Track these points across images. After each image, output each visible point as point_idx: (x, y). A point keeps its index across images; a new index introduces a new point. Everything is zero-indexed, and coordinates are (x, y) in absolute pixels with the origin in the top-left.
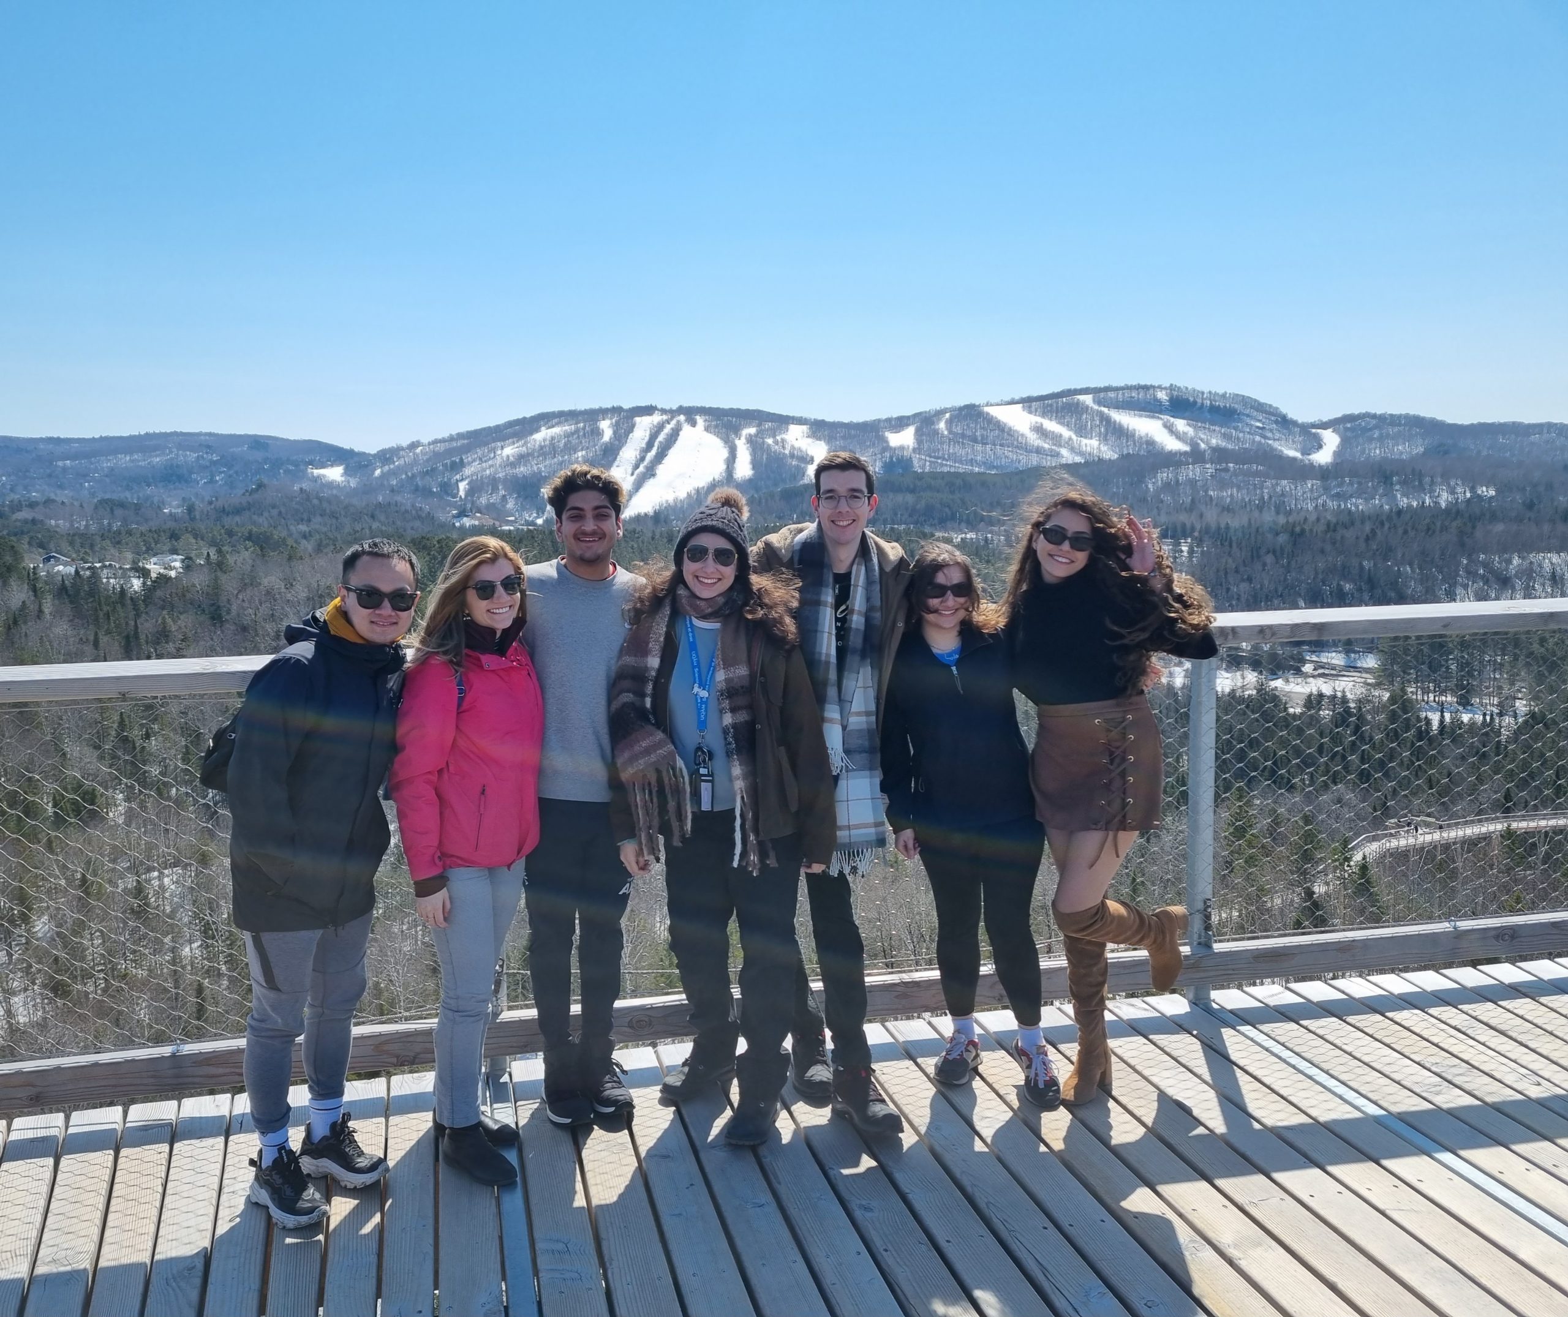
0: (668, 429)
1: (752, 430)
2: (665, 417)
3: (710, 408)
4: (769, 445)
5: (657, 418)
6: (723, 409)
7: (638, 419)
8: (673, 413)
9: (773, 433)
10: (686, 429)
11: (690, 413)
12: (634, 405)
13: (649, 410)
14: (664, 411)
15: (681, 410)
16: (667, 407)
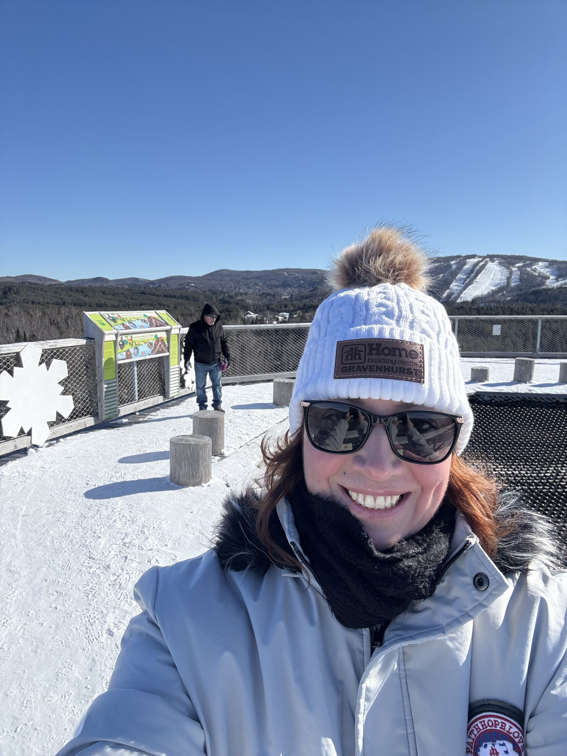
0: (481, 264)
1: (520, 264)
2: (480, 259)
3: (502, 255)
4: (528, 271)
5: (476, 260)
6: (508, 256)
7: (468, 260)
8: (484, 258)
9: (530, 265)
10: (490, 264)
11: (492, 258)
12: (467, 254)
13: (474, 256)
14: (480, 257)
15: (488, 256)
16: (482, 255)
